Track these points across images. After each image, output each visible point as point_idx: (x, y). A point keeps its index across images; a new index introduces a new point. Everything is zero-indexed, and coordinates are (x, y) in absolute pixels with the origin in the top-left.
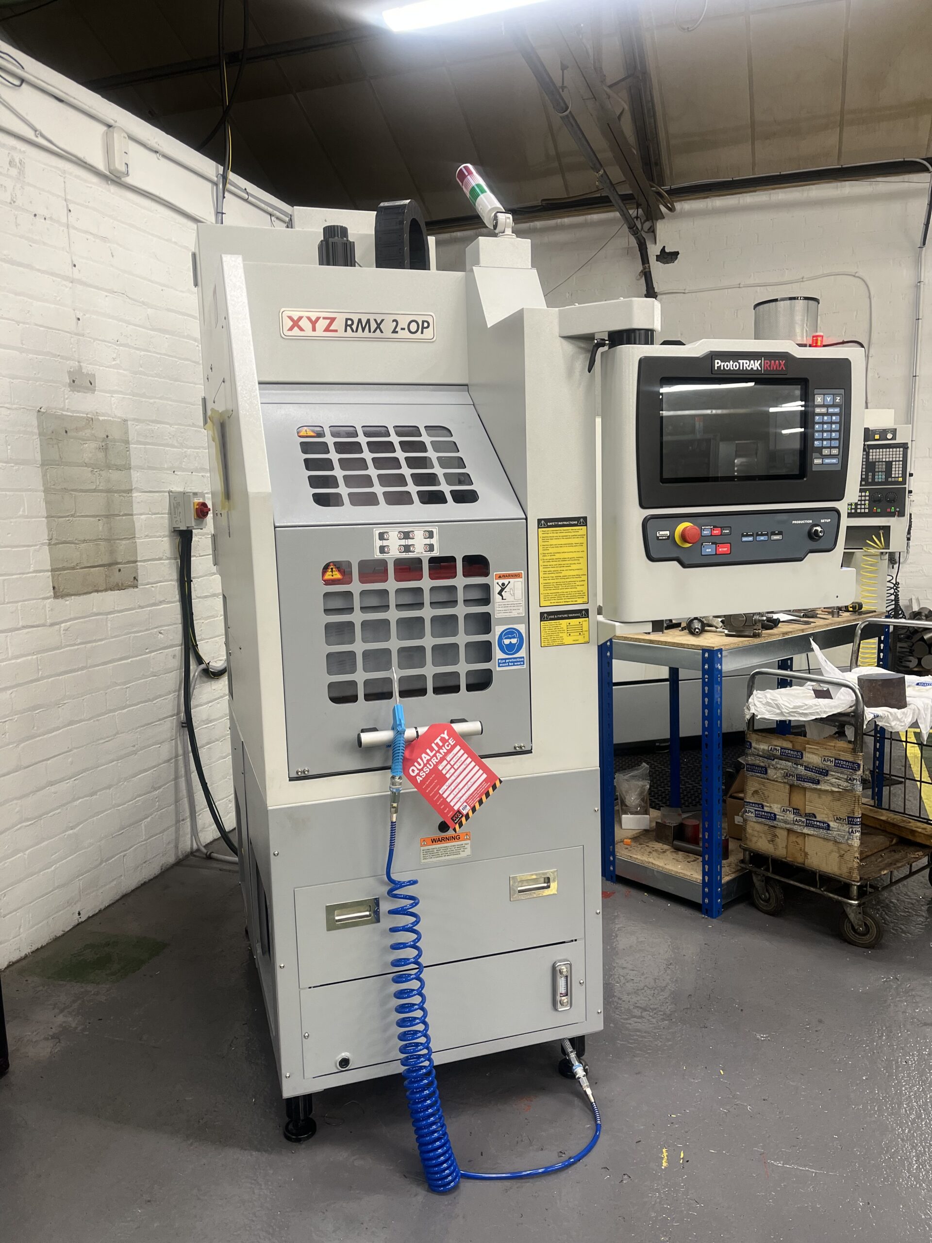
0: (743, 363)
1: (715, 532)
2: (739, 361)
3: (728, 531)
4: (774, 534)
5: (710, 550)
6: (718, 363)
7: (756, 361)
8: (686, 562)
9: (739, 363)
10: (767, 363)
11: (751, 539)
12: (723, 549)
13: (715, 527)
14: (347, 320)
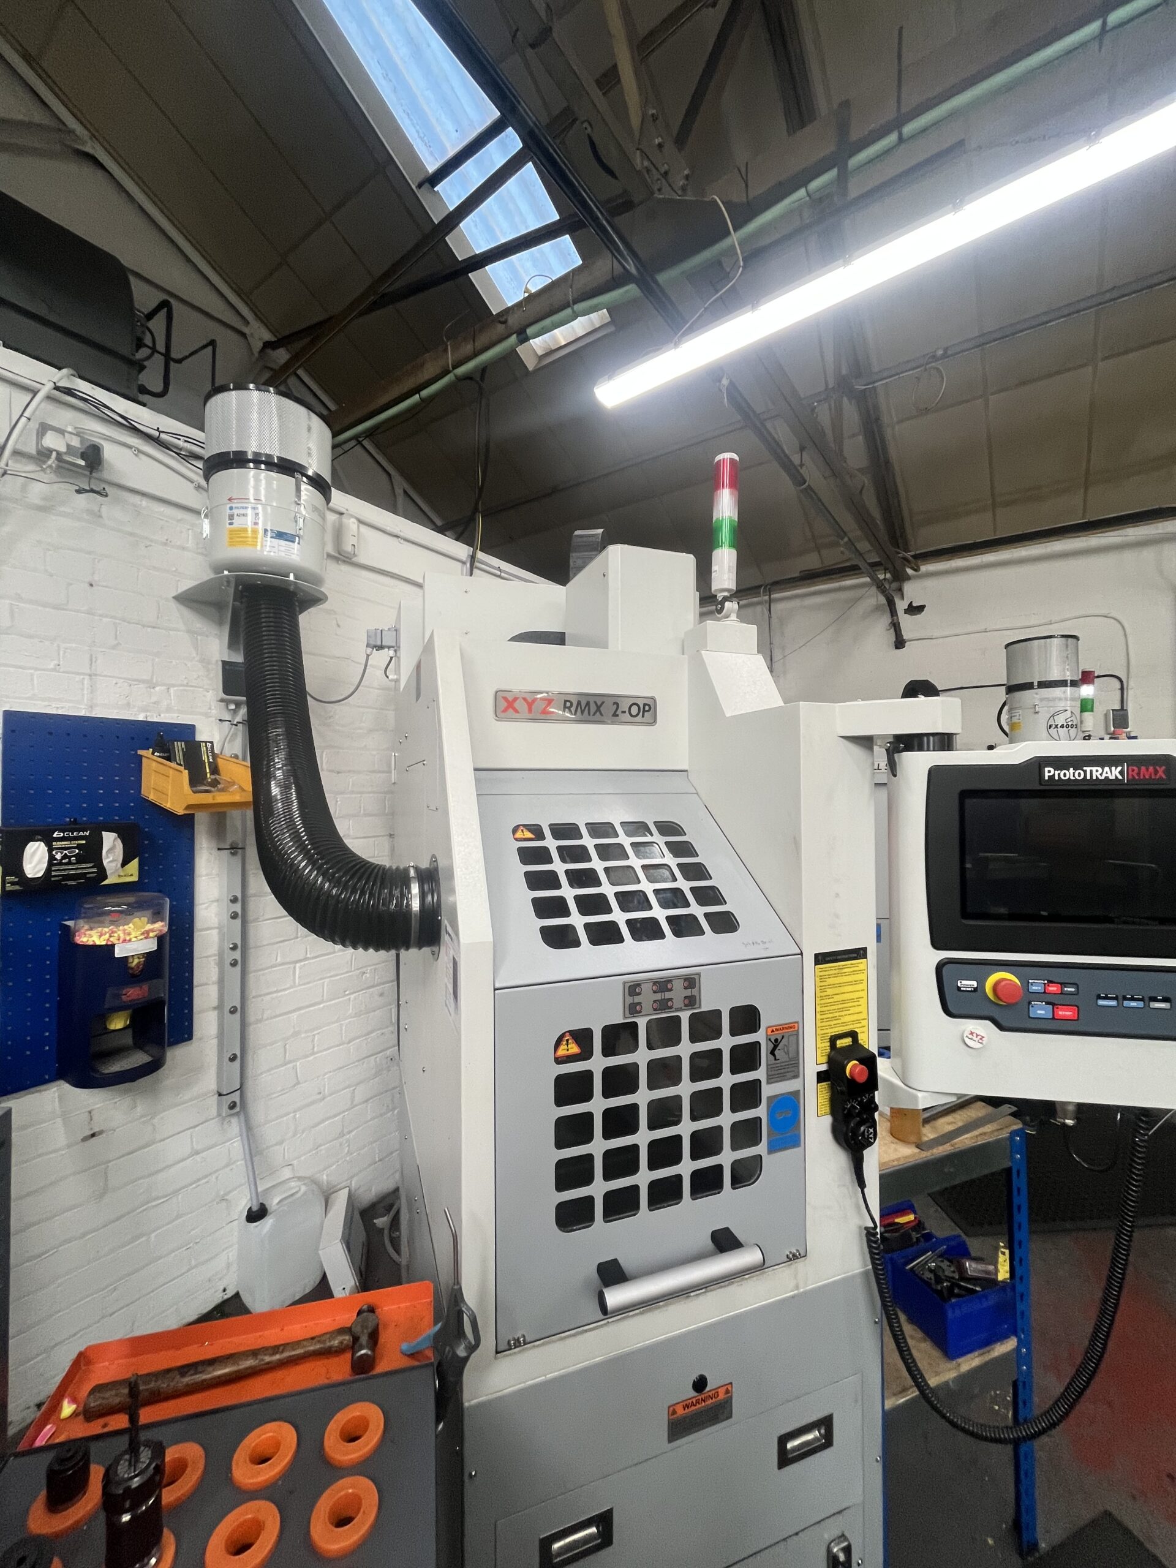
0: (1091, 771)
1: (1051, 989)
2: (1085, 768)
3: (1073, 990)
4: (1155, 1000)
5: (1043, 1012)
6: (1048, 772)
7: (1113, 768)
8: (1004, 1024)
9: (1085, 772)
10: (1133, 770)
11: (1113, 1003)
12: (1065, 1013)
13: (1050, 982)
14: (566, 701)
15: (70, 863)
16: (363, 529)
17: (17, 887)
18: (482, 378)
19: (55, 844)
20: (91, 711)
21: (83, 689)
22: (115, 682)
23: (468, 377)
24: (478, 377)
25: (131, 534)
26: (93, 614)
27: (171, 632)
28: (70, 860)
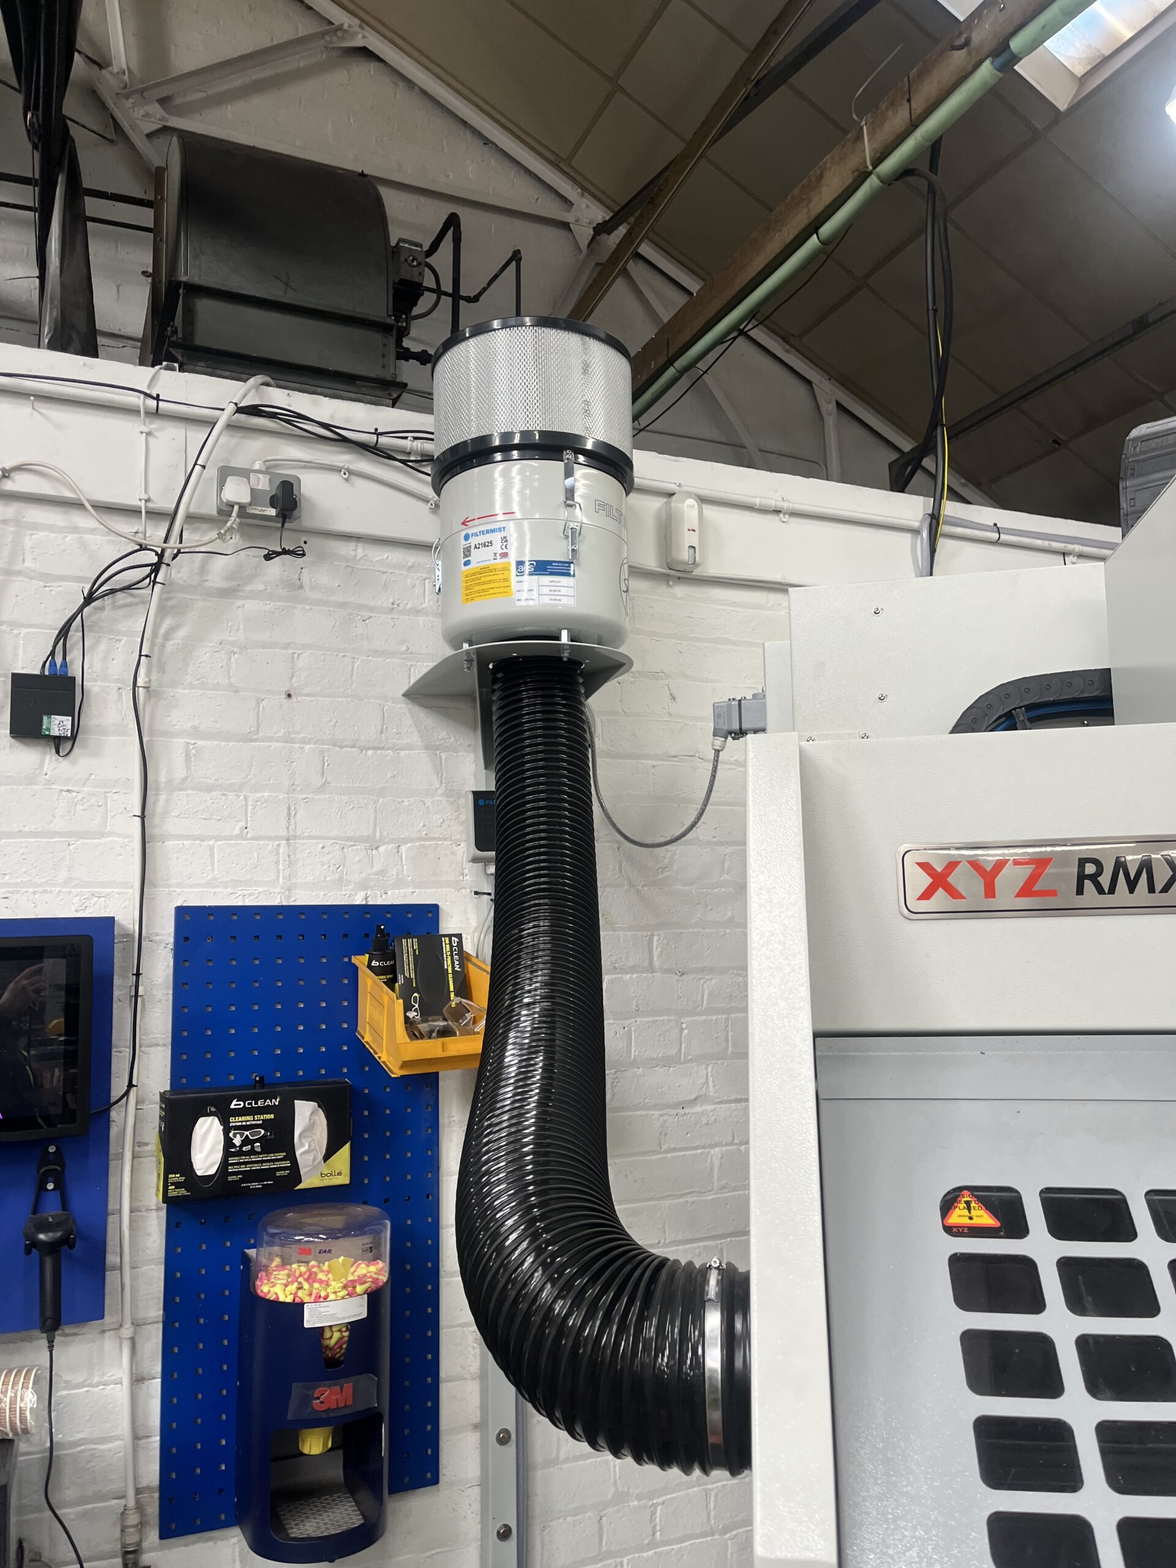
14: (1084, 862)
15: (252, 1152)
16: (710, 512)
17: (183, 1192)
18: (933, 166)
19: (235, 1121)
20: (289, 897)
21: (277, 862)
22: (321, 846)
23: (905, 172)
24: (925, 169)
25: (343, 605)
26: (292, 741)
27: (402, 753)
28: (253, 1147)
